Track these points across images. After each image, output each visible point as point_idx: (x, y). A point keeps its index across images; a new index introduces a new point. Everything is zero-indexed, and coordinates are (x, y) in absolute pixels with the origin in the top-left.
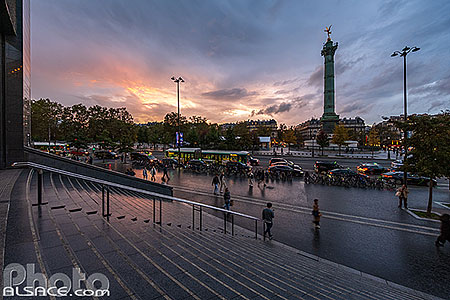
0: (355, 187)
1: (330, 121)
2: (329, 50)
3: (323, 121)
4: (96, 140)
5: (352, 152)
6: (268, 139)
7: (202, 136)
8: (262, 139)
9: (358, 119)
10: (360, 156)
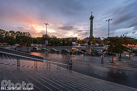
0: (96, 56)
1: (91, 38)
2: (92, 18)
3: (90, 38)
4: (18, 43)
5: (97, 46)
6: (75, 43)
7: (55, 42)
8: (73, 43)
9: (99, 38)
10: (99, 48)
